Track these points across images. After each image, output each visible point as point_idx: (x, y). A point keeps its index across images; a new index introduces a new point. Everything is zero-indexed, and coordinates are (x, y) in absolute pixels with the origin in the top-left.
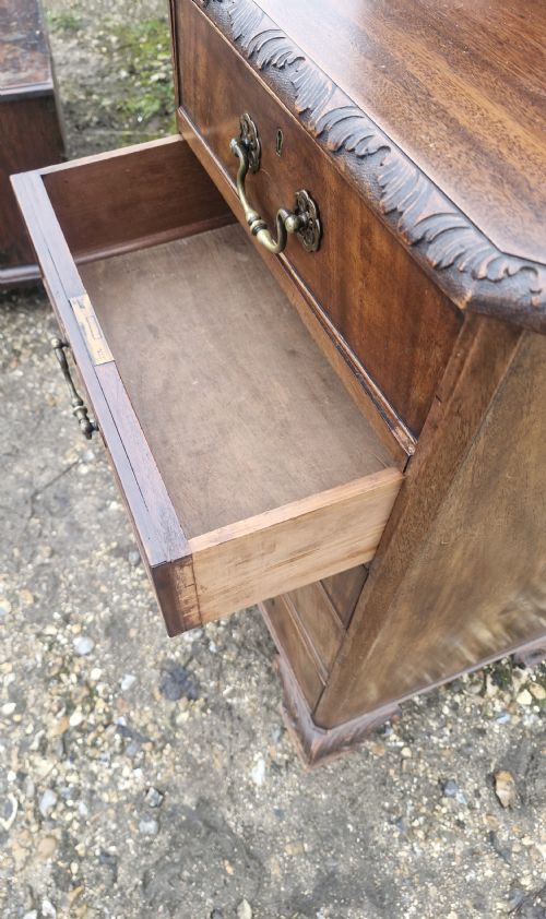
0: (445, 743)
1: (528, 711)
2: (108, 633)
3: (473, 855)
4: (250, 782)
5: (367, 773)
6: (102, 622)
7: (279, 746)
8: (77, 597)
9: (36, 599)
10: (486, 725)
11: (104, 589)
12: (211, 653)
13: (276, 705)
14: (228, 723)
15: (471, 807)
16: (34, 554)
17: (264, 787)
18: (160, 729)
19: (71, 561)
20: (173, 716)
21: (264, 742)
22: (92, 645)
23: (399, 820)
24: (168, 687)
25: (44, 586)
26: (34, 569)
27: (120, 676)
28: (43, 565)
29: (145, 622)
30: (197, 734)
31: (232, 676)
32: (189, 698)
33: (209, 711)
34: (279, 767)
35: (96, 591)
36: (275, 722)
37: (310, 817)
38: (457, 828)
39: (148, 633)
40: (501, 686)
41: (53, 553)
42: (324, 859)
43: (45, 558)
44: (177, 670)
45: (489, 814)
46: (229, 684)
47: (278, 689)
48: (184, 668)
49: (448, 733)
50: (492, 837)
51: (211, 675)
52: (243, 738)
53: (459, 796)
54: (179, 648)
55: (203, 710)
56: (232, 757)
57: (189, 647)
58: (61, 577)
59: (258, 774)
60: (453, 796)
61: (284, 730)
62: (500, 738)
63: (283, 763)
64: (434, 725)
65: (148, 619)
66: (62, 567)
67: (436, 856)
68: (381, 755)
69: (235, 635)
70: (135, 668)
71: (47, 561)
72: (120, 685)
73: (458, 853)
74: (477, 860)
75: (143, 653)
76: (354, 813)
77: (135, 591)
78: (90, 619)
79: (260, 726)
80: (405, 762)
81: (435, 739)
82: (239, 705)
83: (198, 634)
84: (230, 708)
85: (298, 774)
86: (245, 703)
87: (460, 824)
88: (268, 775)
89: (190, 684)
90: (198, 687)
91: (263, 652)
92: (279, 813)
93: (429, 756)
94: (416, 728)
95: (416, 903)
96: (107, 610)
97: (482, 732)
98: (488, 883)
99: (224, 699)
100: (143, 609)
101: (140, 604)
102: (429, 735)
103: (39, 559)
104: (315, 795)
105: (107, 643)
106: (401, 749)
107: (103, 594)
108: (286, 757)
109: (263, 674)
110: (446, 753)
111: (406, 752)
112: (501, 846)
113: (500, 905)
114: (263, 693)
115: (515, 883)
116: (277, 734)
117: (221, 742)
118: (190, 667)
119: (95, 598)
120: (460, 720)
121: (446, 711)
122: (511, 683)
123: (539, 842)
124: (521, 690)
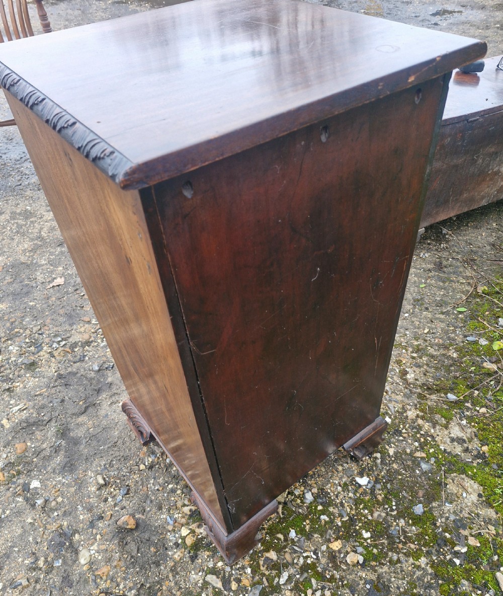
0: (151, 487)
1: (177, 535)
10: (164, 510)
15: (115, 505)
23: (106, 469)
38: (103, 498)
40: (190, 516)
45: (112, 515)
49: (156, 488)
50: (101, 518)
53: (121, 498)
60: (121, 495)
62: (158, 519)
64: (161, 481)
67: (89, 489)
73: (91, 500)
74: (88, 511)
80: (137, 467)
81: (152, 481)
87: (106, 500)
93: (142, 479)
94: (157, 471)
95: (67, 482)
97: (160, 508)
98: (76, 517)
102: (154, 478)
106: (144, 464)
110: (145, 489)
111: (143, 467)
112: (96, 523)
113: (65, 524)
115: (76, 531)
120: (165, 495)
121: (170, 486)
122: (194, 522)
123: (98, 545)
124: (190, 529)
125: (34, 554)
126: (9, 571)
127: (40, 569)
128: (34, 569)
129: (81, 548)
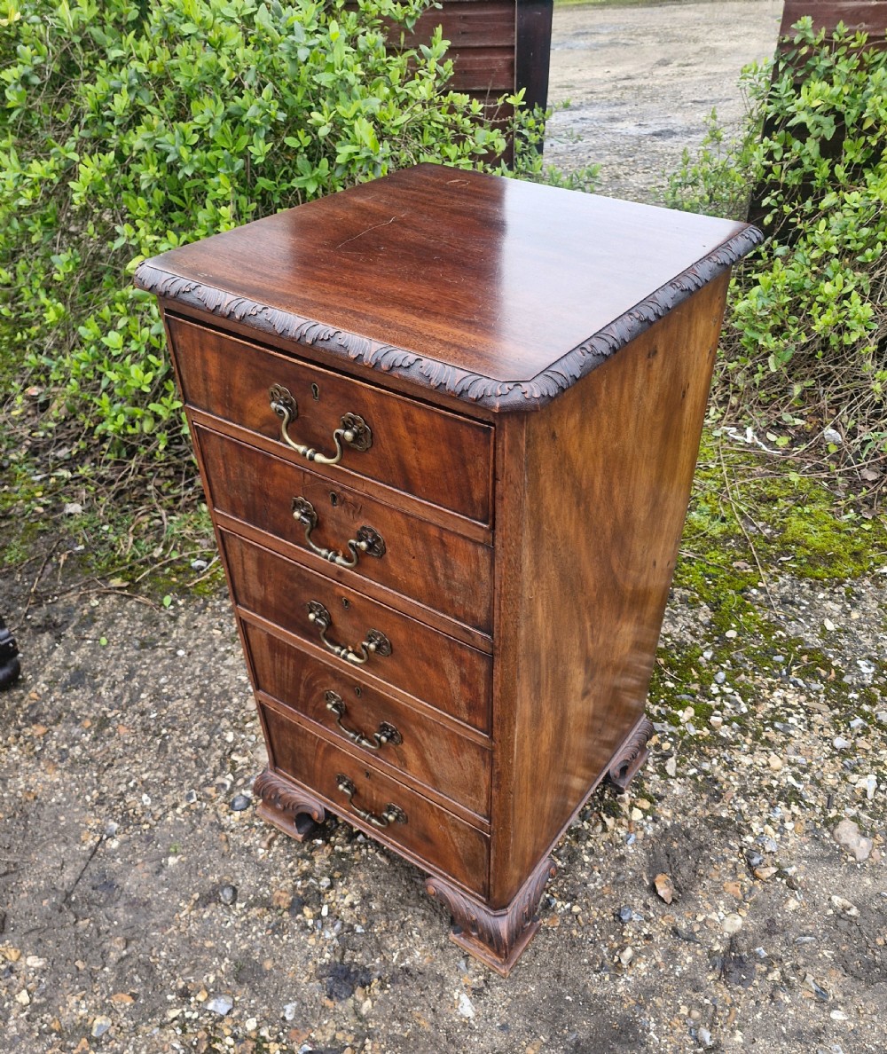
0: (601, 884)
1: (645, 823)
2: (240, 982)
3: (671, 955)
4: (463, 1020)
5: (556, 946)
6: (227, 975)
7: (471, 972)
8: (184, 967)
9: (134, 996)
10: (622, 851)
11: (209, 944)
12: (361, 934)
13: (448, 940)
14: (413, 984)
15: (648, 920)
16: (104, 954)
17: (478, 1015)
18: (350, 1031)
19: (154, 938)
20: (356, 1012)
21: (455, 979)
22: (231, 1001)
23: (602, 965)
24: (335, 990)
25: (137, 978)
26: (113, 969)
27: (278, 1012)
28: (122, 959)
29: (275, 948)
30: (389, 1012)
31: (392, 943)
32: (363, 986)
33: (389, 986)
34: (481, 990)
35: (202, 950)
36: (455, 955)
37: (532, 1012)
38: (647, 942)
39: (284, 955)
40: (615, 816)
41: (127, 942)
42: (564, 1038)
43: (120, 952)
44: (336, 969)
45: (663, 917)
46: (394, 951)
47: (440, 927)
48: (341, 963)
49: (598, 874)
50: (675, 932)
51: (372, 953)
52: (434, 988)
53: (634, 916)
54: (326, 949)
55: (382, 988)
56: (434, 1010)
57: (335, 942)
58: (152, 960)
59: (467, 1007)
60: (631, 919)
61: (466, 957)
62: (638, 855)
63: (483, 985)
64: (585, 874)
65: (277, 943)
66: (146, 949)
67: (645, 973)
68: (558, 924)
69: (375, 906)
70: (290, 994)
71: (125, 953)
72: (284, 1019)
73: (659, 959)
74: (676, 956)
75: (290, 976)
76: (564, 985)
77: (247, 924)
78: (212, 979)
79: (444, 967)
80: (580, 917)
81: (592, 886)
82: (413, 963)
83: (338, 926)
84: (406, 970)
85: (500, 985)
86: (418, 957)
87: (648, 937)
88: (475, 1003)
89: (356, 972)
90: (365, 971)
91: (408, 905)
92: (504, 1027)
93: (595, 901)
94: (573, 886)
96: (227, 960)
97: (622, 858)
98: (693, 966)
99: (397, 966)
100: (265, 937)
101: (259, 934)
102: (585, 885)
103: (113, 956)
104: (525, 992)
105: (246, 989)
106: (570, 909)
107: (212, 948)
108: (481, 978)
109: (420, 924)
110: (605, 891)
111: (576, 909)
112: (686, 934)
113: (710, 978)
114: (430, 939)
115: (711, 954)
116: (463, 963)
117: (415, 1004)
118: (347, 960)
119: (203, 958)
120: (601, 860)
121: (586, 859)
122: (621, 809)
123: (709, 913)
124: (631, 810)
125: (772, 997)
126: (812, 1016)
127: (782, 973)
128: (788, 981)
129: (726, 935)
